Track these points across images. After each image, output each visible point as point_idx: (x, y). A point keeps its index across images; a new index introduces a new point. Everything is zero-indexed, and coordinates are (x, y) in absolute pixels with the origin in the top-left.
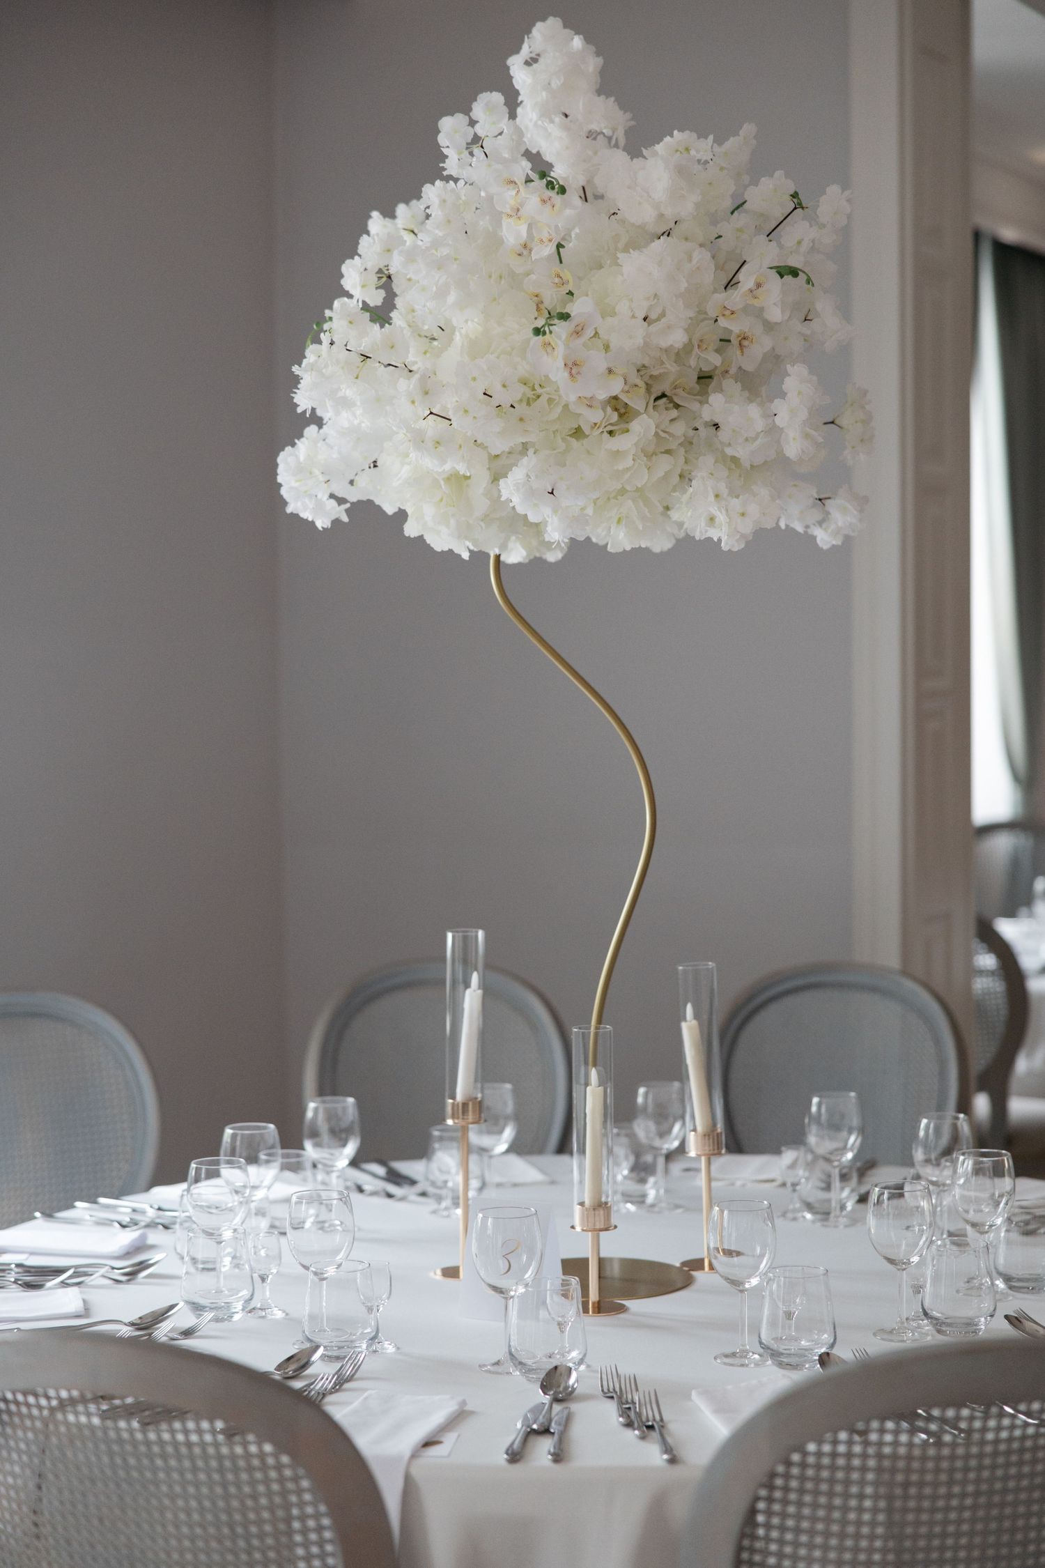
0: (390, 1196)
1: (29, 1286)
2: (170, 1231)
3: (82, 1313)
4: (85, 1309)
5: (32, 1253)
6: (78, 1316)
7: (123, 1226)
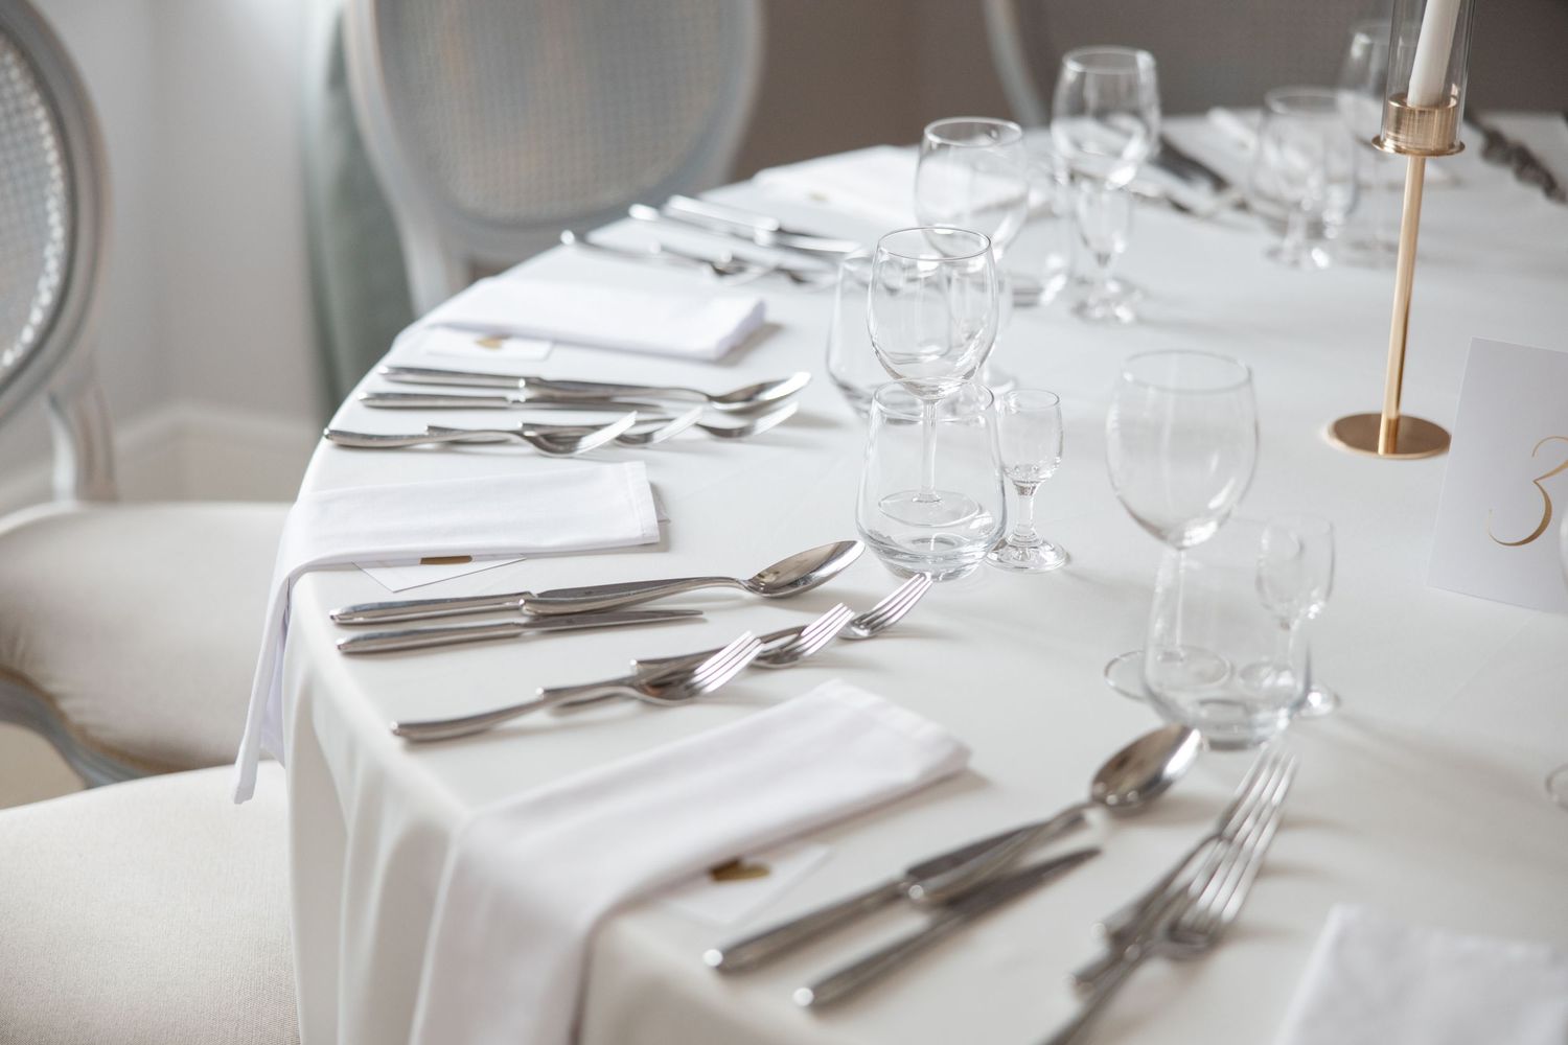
0: (1180, 208)
1: (554, 443)
2: (804, 289)
3: (658, 540)
4: (659, 522)
5: (558, 341)
6: (646, 546)
7: (720, 273)
